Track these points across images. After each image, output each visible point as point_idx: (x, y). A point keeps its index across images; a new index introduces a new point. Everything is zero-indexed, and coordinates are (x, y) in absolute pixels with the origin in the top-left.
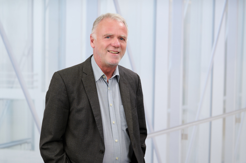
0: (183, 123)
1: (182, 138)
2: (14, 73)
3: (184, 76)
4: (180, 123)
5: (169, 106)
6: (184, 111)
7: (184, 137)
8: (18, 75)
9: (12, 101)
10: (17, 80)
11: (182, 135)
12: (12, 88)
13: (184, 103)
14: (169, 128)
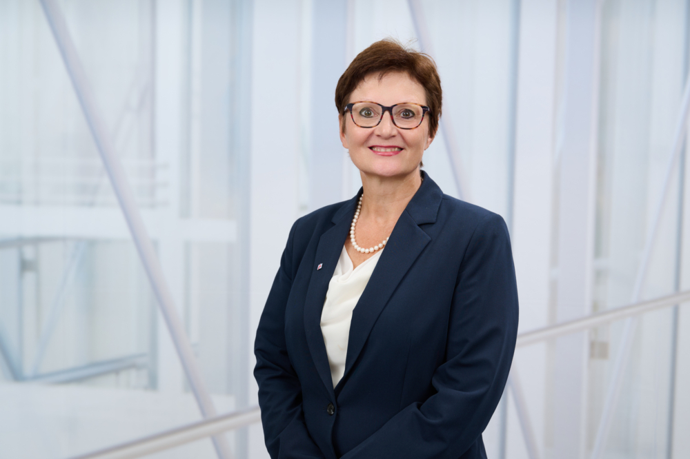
0: (596, 309)
1: (592, 355)
2: (98, 162)
3: (601, 172)
4: (587, 310)
5: (554, 261)
6: (599, 275)
7: (599, 350)
8: (109, 167)
9: (92, 243)
10: (106, 181)
11: (592, 345)
12: (91, 204)
13: (598, 251)
14: (553, 325)
